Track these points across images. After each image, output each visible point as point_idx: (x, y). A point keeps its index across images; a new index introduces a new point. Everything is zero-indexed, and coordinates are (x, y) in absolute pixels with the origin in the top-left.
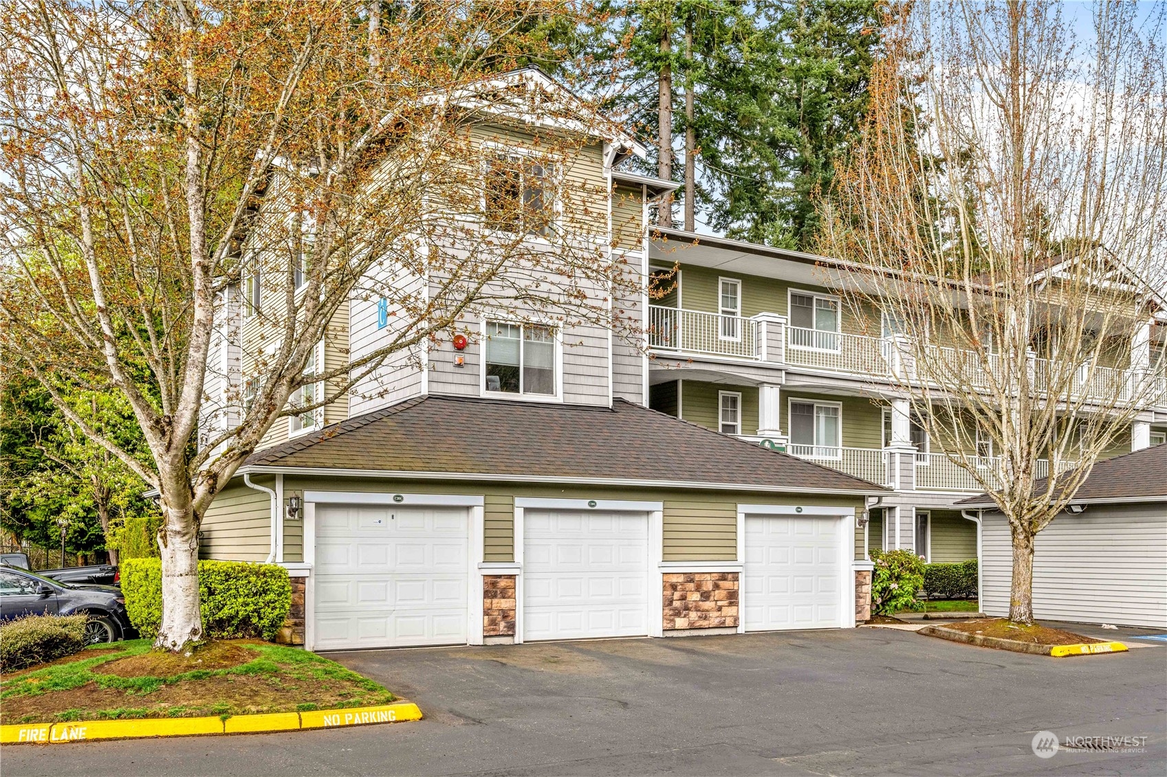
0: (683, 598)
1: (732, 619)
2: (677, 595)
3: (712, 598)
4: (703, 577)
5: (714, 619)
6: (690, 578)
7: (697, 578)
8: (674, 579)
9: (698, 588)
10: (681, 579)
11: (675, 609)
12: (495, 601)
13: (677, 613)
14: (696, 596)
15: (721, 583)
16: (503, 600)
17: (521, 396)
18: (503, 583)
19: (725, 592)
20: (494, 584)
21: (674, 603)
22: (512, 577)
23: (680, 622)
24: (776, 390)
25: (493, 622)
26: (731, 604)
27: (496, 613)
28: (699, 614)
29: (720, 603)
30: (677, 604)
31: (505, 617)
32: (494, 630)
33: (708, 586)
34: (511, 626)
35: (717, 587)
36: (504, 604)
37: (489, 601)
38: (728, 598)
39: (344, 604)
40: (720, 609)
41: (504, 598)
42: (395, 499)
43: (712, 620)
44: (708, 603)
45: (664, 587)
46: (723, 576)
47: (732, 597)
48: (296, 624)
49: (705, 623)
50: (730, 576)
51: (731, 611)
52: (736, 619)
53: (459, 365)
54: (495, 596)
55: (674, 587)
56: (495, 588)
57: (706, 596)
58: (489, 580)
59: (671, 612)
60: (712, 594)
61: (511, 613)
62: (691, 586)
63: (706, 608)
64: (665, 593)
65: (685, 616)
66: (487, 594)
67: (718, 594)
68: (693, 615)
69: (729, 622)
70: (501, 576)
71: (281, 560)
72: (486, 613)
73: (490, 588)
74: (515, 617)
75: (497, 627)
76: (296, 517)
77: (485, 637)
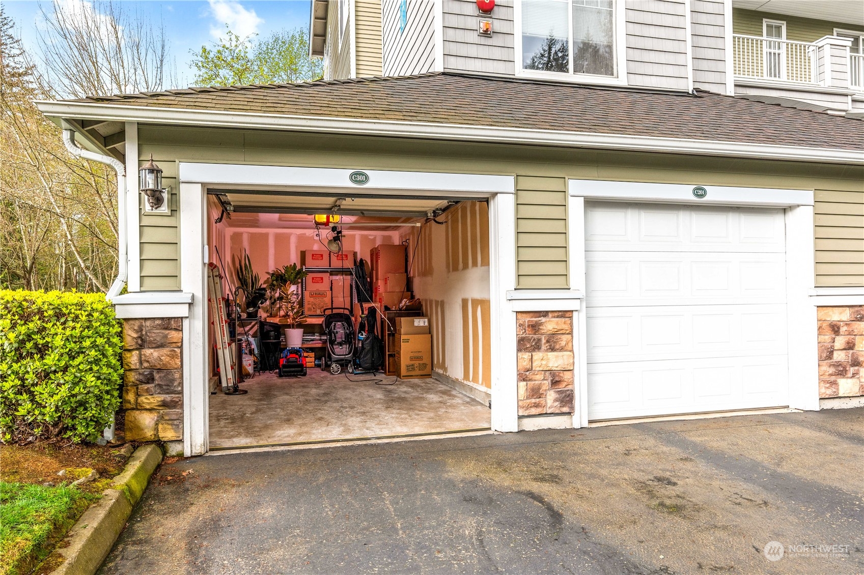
2: (840, 341)
6: (860, 314)
8: (835, 316)
11: (838, 365)
12: (538, 355)
13: (841, 372)
16: (551, 355)
17: (571, 77)
18: (550, 325)
20: (535, 327)
21: (836, 354)
22: (565, 314)
23: (846, 385)
25: (536, 392)
27: (540, 377)
30: (840, 356)
31: (555, 383)
32: (537, 406)
34: (567, 399)
36: (554, 361)
37: (527, 356)
41: (552, 349)
42: (354, 177)
48: (165, 405)
53: (485, 35)
54: (537, 347)
56: (539, 334)
58: (527, 319)
59: (832, 371)
61: (567, 376)
62: (861, 327)
64: (822, 339)
65: (854, 375)
66: (524, 344)
70: (545, 314)
71: (134, 285)
72: (523, 377)
73: (529, 334)
74: (572, 383)
75: (542, 401)
76: (164, 209)
77: (520, 417)
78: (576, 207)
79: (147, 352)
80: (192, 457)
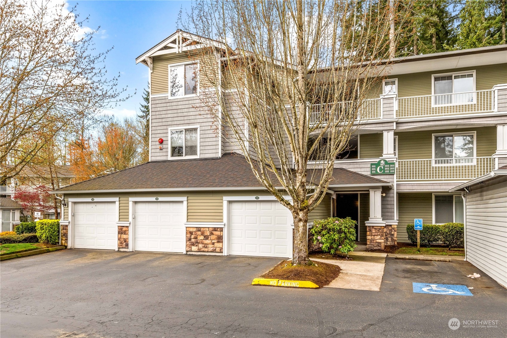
0: (196, 238)
1: (219, 249)
2: (193, 237)
3: (209, 239)
4: (204, 229)
5: (211, 248)
6: (199, 229)
7: (202, 229)
8: (191, 230)
9: (202, 234)
10: (195, 230)
11: (192, 242)
12: (122, 235)
13: (193, 244)
14: (202, 237)
15: (214, 232)
16: (124, 235)
17: (184, 158)
18: (124, 229)
19: (216, 236)
20: (121, 229)
21: (192, 240)
22: (127, 227)
23: (194, 248)
24: (392, 134)
25: (121, 243)
26: (218, 242)
27: (123, 240)
28: (203, 245)
29: (213, 241)
30: (193, 240)
31: (125, 241)
32: (122, 246)
33: (208, 233)
34: (127, 245)
35: (212, 234)
37: (120, 235)
38: (217, 239)
39: (82, 234)
40: (213, 244)
41: (125, 234)
42: (92, 200)
43: (209, 248)
44: (207, 240)
45: (186, 233)
46: (215, 229)
47: (220, 239)
48: (66, 239)
49: (206, 250)
50: (219, 229)
51: (220, 245)
52: (221, 249)
53: (161, 149)
54: (122, 233)
55: (191, 233)
56: (122, 231)
57: (206, 238)
58: (120, 228)
59: (190, 244)
60: (210, 237)
61: (127, 240)
62: (199, 233)
63: (206, 243)
64: (187, 235)
65: (196, 246)
66: (119, 233)
67: (213, 237)
68: (201, 246)
69: (218, 250)
70: (124, 226)
71: (63, 220)
72: (119, 239)
73: (120, 231)
74: (128, 242)
75: (123, 245)
76: (67, 206)
77: (119, 248)
78: (131, 204)
79: (64, 230)
80: (71, 249)
